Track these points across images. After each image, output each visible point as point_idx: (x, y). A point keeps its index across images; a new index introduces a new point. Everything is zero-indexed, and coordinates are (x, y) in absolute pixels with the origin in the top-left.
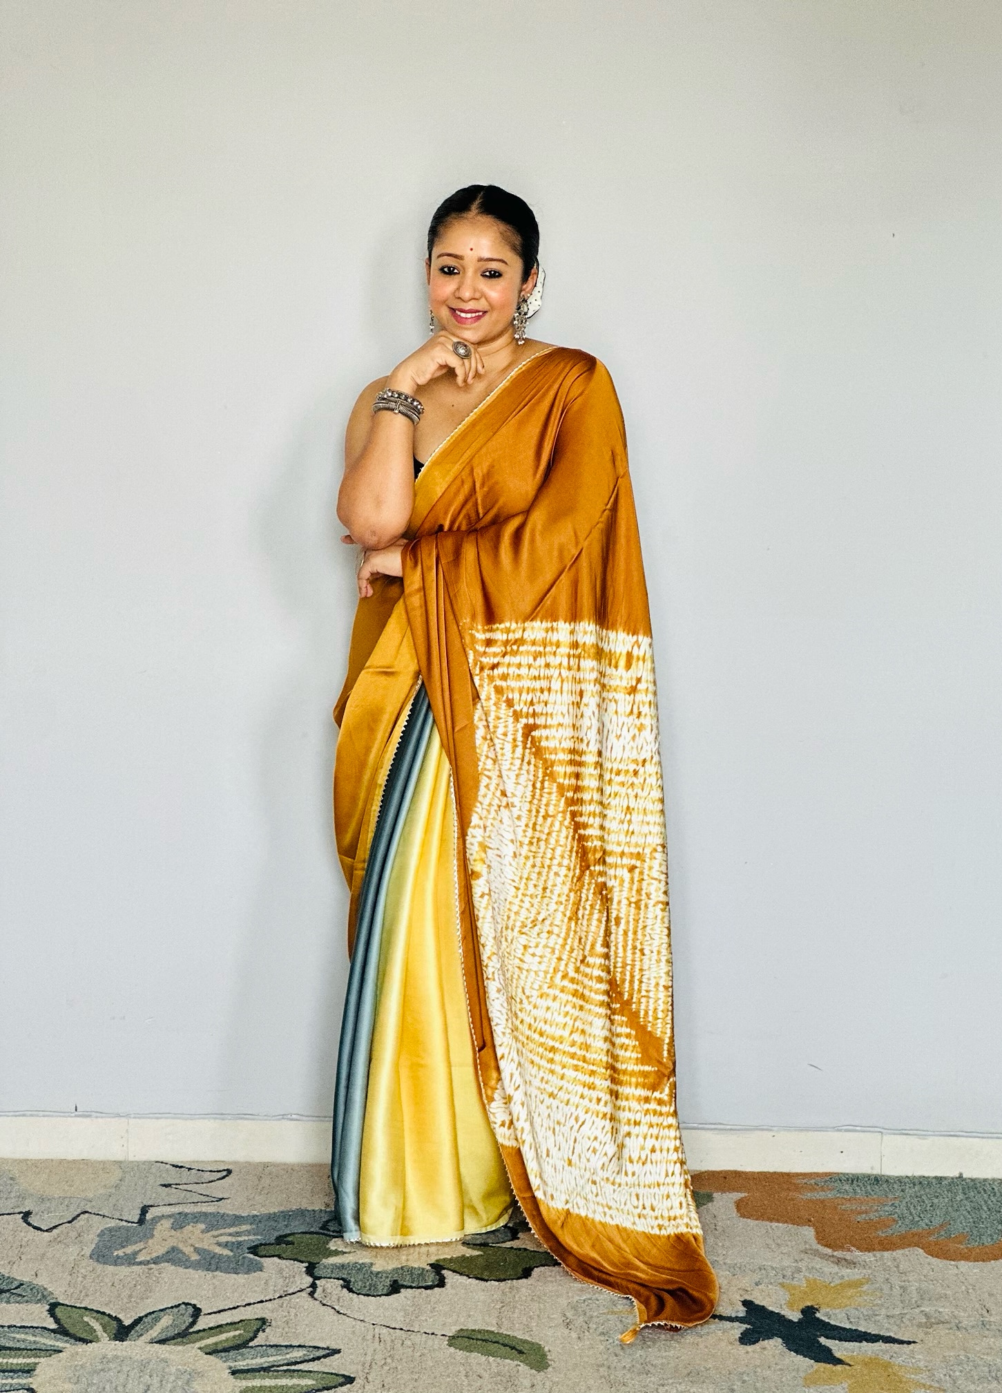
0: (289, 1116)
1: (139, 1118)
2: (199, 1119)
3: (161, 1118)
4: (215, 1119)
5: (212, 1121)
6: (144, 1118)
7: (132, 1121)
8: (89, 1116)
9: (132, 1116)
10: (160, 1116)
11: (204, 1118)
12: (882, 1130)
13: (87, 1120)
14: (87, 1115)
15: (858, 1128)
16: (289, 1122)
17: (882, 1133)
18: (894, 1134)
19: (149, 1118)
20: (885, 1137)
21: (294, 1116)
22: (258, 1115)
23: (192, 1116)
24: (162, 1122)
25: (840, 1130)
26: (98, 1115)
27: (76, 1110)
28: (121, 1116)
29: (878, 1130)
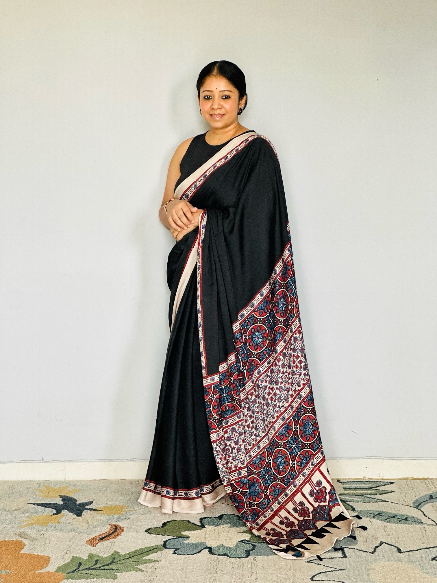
0: (133, 460)
1: (69, 462)
2: (94, 462)
3: (79, 462)
4: (101, 461)
5: (100, 462)
6: (72, 462)
7: (66, 464)
8: (49, 462)
9: (67, 461)
10: (78, 461)
11: (98, 461)
12: (383, 458)
13: (48, 463)
14: (47, 462)
15: (373, 457)
16: (132, 462)
17: (383, 459)
18: (388, 459)
19: (74, 462)
20: (384, 461)
21: (135, 459)
22: (120, 459)
23: (91, 461)
24: (79, 464)
25: (365, 459)
26: (52, 461)
27: (43, 460)
28: (62, 462)
29: (382, 458)
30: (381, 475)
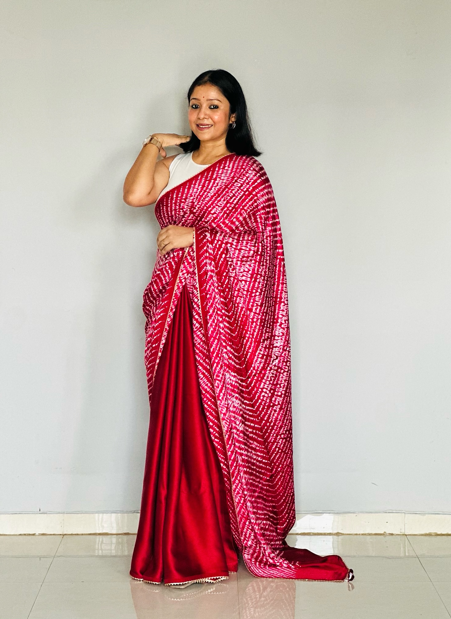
1: (69, 513)
5: (101, 514)
7: (65, 515)
8: (46, 513)
9: (66, 513)
10: (78, 512)
13: (45, 515)
15: (394, 511)
18: (411, 514)
19: (73, 513)
20: (406, 515)
22: (122, 511)
24: (79, 515)
25: (387, 513)
26: (50, 512)
27: (40, 511)
28: (61, 513)
29: (405, 512)
30: (403, 531)
